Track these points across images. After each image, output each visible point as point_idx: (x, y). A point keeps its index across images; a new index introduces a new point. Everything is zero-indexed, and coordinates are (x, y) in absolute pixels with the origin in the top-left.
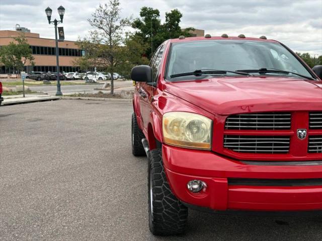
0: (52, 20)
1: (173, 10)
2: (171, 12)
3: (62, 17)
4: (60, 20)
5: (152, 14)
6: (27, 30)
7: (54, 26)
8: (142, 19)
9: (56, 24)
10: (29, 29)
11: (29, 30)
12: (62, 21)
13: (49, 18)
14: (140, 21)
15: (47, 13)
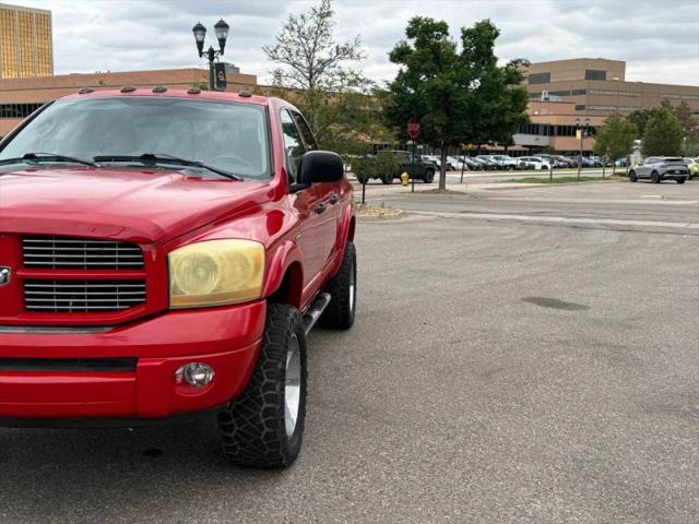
0: (205, 49)
1: (480, 21)
2: (472, 27)
3: (222, 42)
4: (219, 49)
5: (432, 32)
6: (233, 67)
7: (208, 61)
8: (411, 43)
9: (212, 58)
10: (236, 66)
11: (238, 69)
12: (222, 52)
13: (200, 45)
14: (408, 48)
15: (196, 34)
